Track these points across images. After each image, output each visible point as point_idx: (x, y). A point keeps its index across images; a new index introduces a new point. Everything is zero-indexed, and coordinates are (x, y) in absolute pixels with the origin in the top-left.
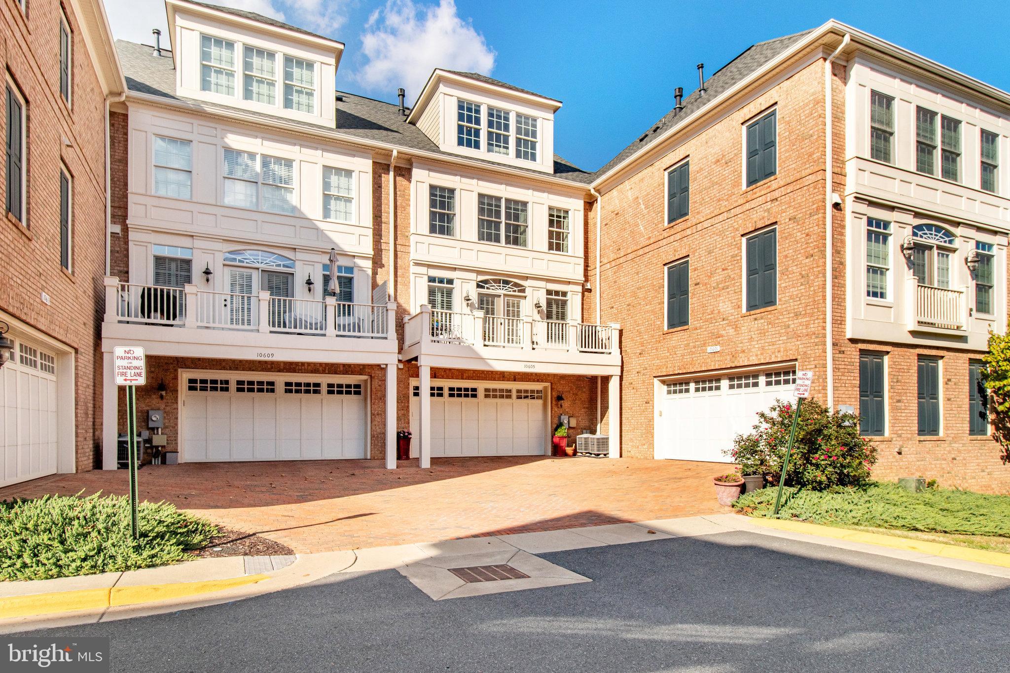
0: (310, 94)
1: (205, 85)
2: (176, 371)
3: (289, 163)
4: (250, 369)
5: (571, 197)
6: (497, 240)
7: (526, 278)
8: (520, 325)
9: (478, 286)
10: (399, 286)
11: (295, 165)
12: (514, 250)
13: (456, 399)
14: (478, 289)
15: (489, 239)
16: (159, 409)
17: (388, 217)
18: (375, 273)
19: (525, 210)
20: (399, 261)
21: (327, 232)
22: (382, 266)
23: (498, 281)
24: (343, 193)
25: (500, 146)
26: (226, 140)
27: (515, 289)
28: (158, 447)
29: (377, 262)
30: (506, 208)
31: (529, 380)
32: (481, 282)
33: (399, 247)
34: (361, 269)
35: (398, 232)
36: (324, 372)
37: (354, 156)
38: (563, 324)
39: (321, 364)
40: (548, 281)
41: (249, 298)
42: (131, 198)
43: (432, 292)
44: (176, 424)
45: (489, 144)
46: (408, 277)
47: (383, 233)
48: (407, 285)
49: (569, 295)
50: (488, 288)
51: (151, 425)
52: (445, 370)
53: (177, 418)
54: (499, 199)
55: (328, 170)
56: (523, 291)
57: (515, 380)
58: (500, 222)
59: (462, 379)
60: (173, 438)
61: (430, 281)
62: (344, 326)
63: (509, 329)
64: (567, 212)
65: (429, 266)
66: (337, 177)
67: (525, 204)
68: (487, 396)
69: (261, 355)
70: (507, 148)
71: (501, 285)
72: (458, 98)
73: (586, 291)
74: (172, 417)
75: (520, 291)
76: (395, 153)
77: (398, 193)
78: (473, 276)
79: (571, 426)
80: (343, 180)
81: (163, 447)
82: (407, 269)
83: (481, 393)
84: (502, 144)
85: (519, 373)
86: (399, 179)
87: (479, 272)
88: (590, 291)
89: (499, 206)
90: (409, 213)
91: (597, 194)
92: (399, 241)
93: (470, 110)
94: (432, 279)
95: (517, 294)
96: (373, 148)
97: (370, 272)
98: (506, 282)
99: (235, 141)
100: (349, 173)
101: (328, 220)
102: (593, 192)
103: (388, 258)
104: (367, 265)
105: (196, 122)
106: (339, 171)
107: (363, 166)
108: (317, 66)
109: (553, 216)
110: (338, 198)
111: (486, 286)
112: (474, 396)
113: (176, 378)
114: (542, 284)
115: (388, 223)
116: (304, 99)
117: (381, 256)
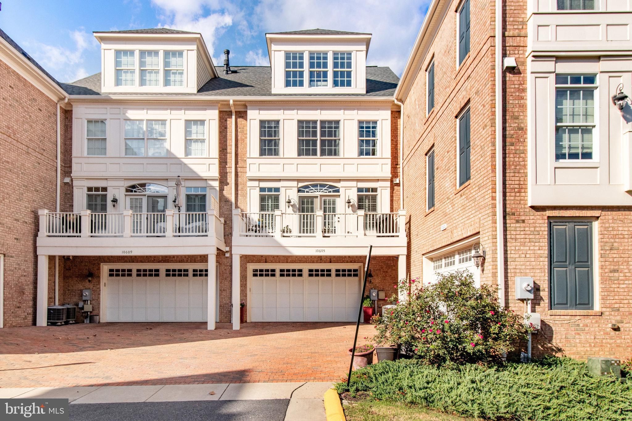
0: (181, 74)
1: (118, 82)
2: (99, 264)
3: (163, 122)
4: (141, 262)
5: (379, 109)
6: (315, 153)
7: (339, 181)
8: (336, 219)
9: (299, 191)
10: (239, 197)
11: (168, 123)
12: (328, 160)
13: (285, 278)
14: (299, 194)
15: (308, 154)
16: (89, 289)
17: (231, 149)
18: (221, 190)
19: (337, 127)
20: (240, 180)
21: (189, 165)
22: (227, 184)
23: (315, 186)
24: (200, 137)
25: (320, 81)
26: (127, 115)
27: (331, 190)
28: (87, 312)
29: (223, 181)
30: (322, 127)
31: (343, 262)
32: (302, 187)
33: (239, 169)
34: (212, 188)
35: (239, 158)
36: (187, 262)
37: (205, 109)
38: (373, 215)
39: (185, 256)
40: (358, 180)
41: (141, 215)
42: (74, 160)
43: (263, 199)
44: (99, 298)
45: (311, 81)
46: (246, 190)
47: (228, 160)
48: (245, 196)
49: (379, 190)
50: (307, 192)
51: (84, 298)
52: (273, 257)
53: (99, 294)
54: (315, 122)
55: (188, 123)
56: (338, 191)
57: (331, 262)
58: (317, 140)
59: (287, 262)
60: (97, 307)
61: (260, 192)
62: (189, 229)
63: (304, 222)
64: (375, 122)
65: (260, 180)
66: (196, 126)
67: (337, 122)
68: (310, 275)
69: (124, 252)
70: (326, 81)
71: (319, 188)
72: (285, 51)
73: (393, 186)
74: (97, 293)
75: (334, 191)
76: (231, 102)
77: (239, 130)
78: (295, 184)
79: (380, 298)
80: (200, 127)
81: (91, 312)
82: (245, 184)
83: (305, 273)
84: (322, 79)
85: (334, 257)
86: (239, 120)
87: (299, 181)
88: (398, 185)
89: (316, 127)
90: (246, 144)
91: (400, 103)
92: (240, 165)
93: (295, 58)
94: (262, 190)
95: (332, 194)
96: (217, 102)
97: (218, 189)
98: (322, 186)
99: (132, 114)
100: (202, 122)
101: (189, 157)
102: (396, 102)
103: (231, 178)
104: (216, 184)
105: (109, 107)
106: (196, 122)
107: (212, 115)
108: (185, 53)
109: (362, 127)
110: (196, 141)
111: (306, 190)
112: (300, 275)
113: (99, 269)
114: (354, 184)
115: (231, 153)
116: (178, 77)
117: (226, 177)
